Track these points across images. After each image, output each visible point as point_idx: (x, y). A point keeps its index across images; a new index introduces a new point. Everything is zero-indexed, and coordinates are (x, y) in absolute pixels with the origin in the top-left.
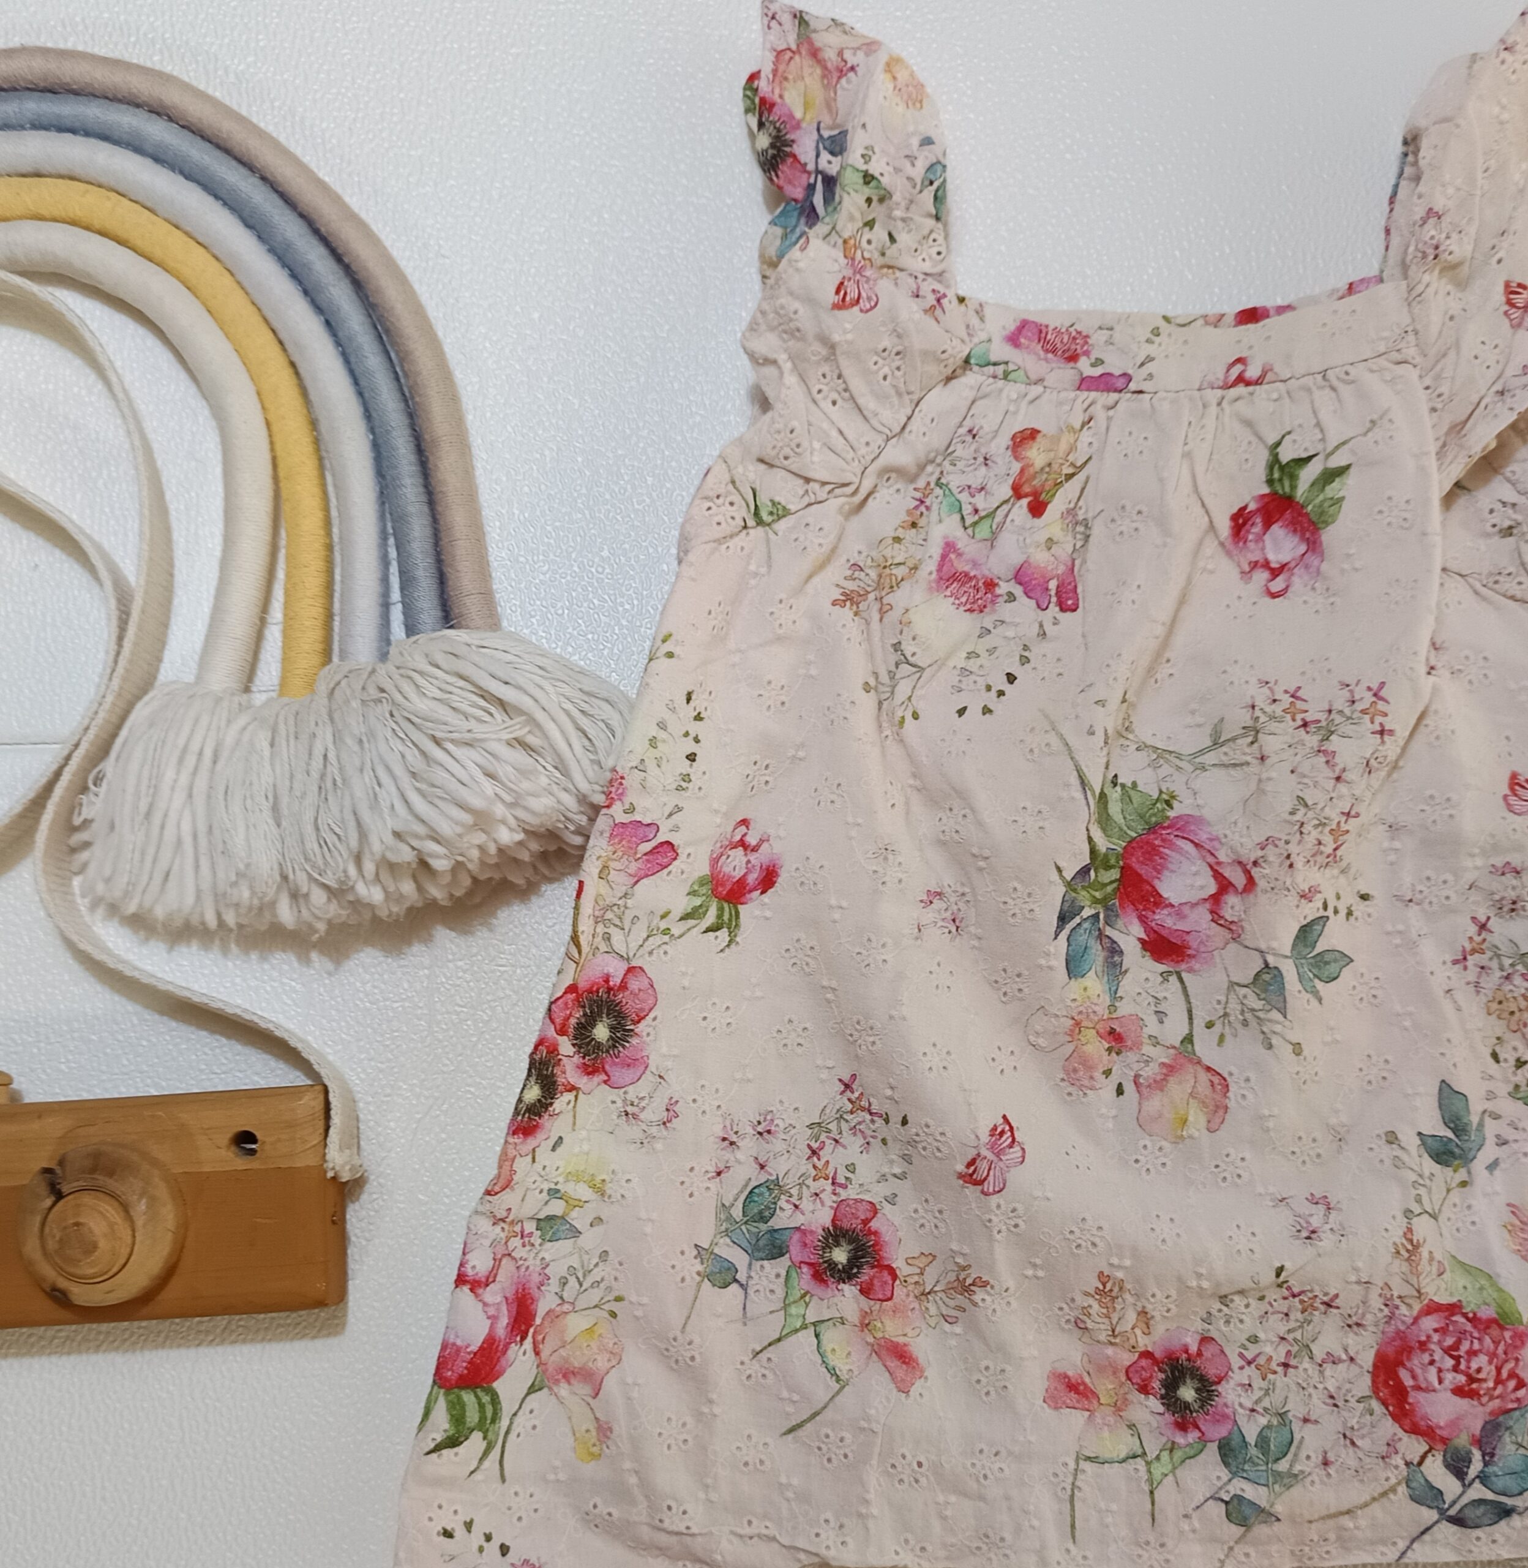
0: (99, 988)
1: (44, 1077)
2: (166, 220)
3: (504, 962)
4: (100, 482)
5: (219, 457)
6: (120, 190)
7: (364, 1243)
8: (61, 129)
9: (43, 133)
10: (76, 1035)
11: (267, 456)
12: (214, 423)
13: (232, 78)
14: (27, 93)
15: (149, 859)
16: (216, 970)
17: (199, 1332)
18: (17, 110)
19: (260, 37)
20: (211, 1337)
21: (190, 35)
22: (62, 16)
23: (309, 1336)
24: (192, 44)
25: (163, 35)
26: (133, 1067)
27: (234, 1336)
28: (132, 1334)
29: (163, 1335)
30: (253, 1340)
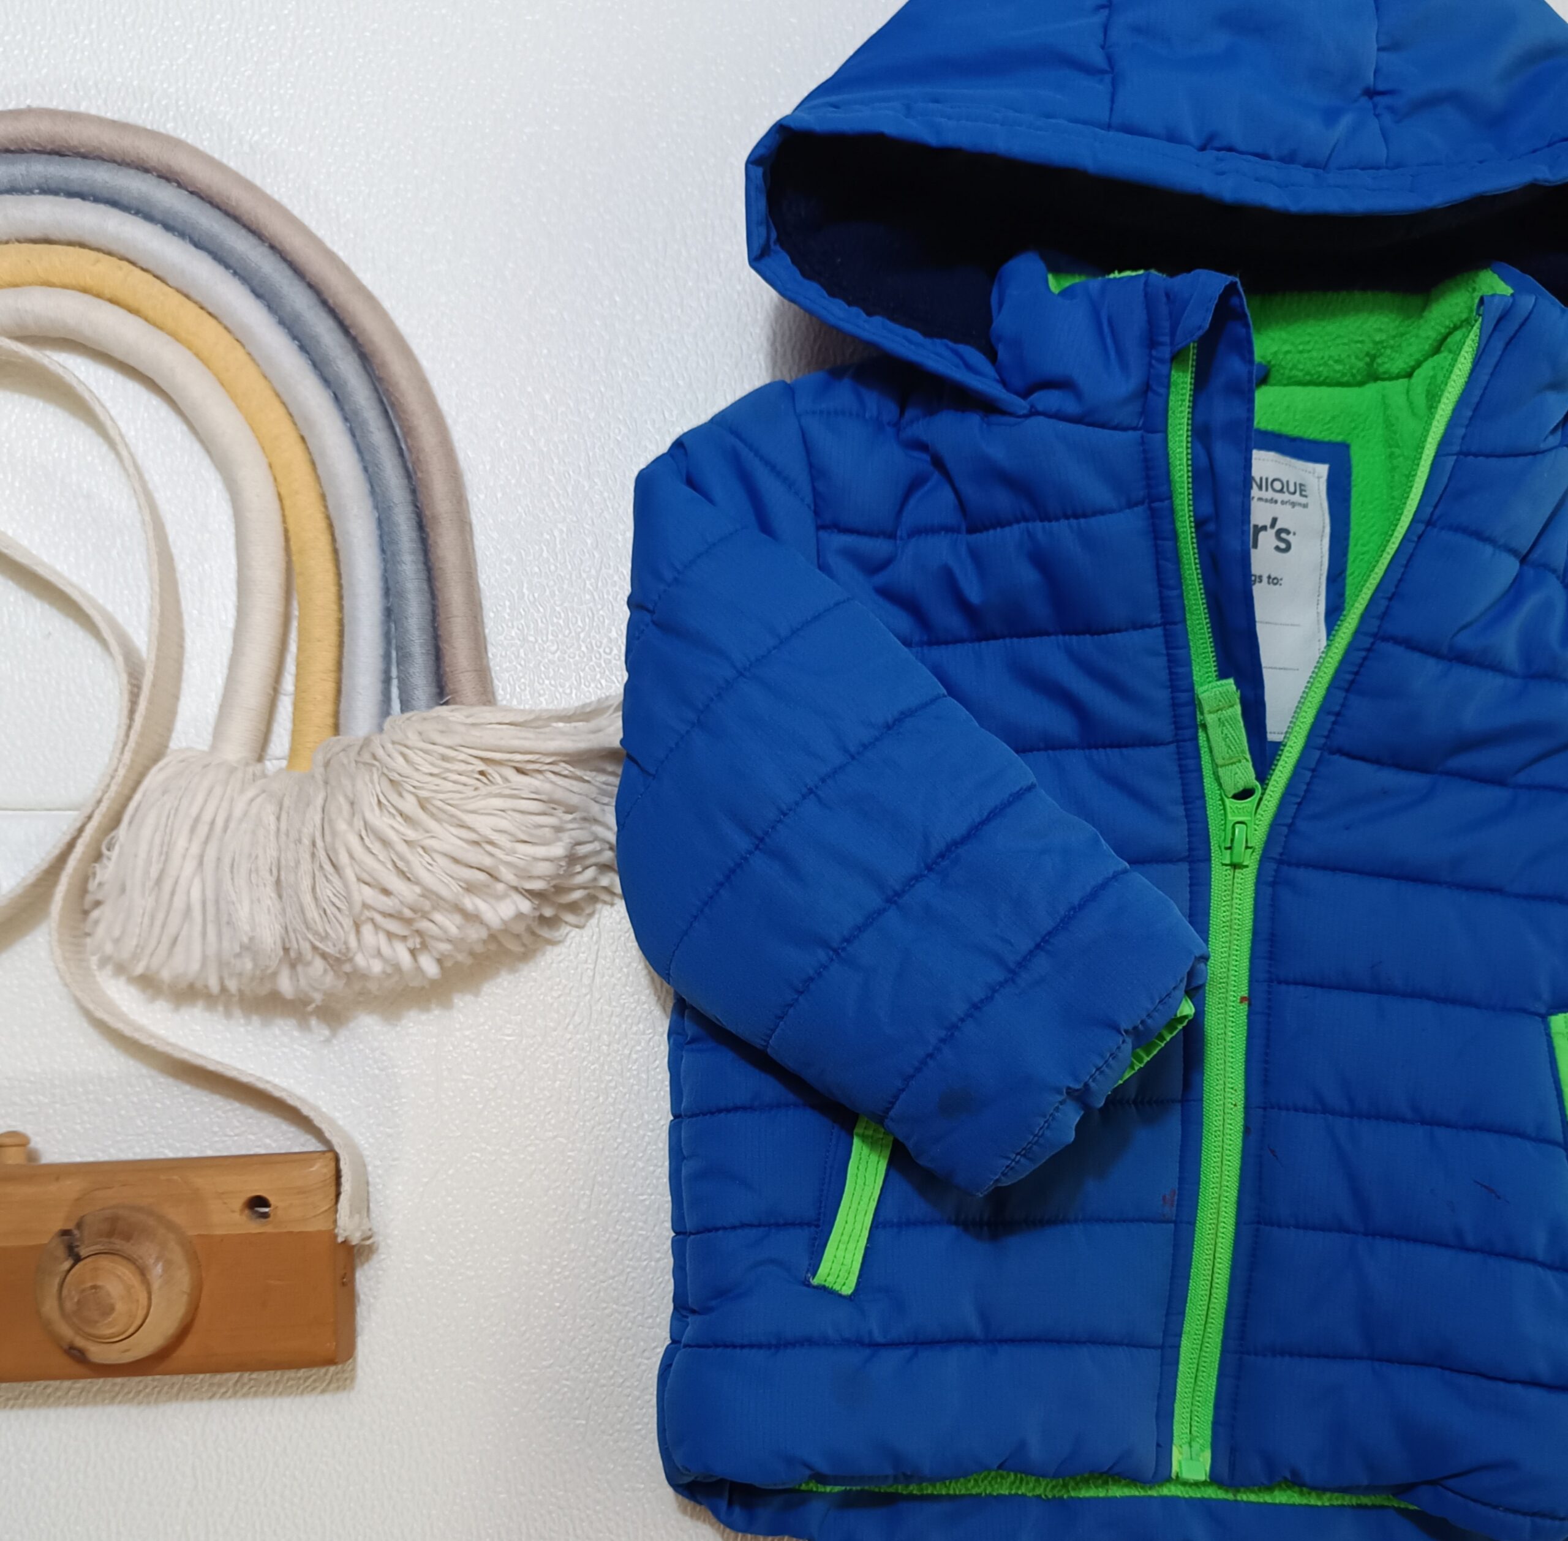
0: (113, 1051)
1: (60, 1137)
3: (509, 1032)
4: (114, 553)
5: (233, 530)
7: (372, 1300)
8: (71, 195)
9: (52, 198)
10: (91, 1097)
11: (279, 529)
12: (227, 496)
13: (246, 148)
15: (158, 925)
16: (228, 1035)
17: (211, 1385)
18: (24, 172)
19: (275, 108)
20: (223, 1390)
21: (204, 103)
22: (74, 79)
23: (319, 1390)
24: (207, 112)
25: (177, 102)
26: (147, 1129)
27: (245, 1389)
28: (146, 1387)
29: (176, 1388)
30: (264, 1393)
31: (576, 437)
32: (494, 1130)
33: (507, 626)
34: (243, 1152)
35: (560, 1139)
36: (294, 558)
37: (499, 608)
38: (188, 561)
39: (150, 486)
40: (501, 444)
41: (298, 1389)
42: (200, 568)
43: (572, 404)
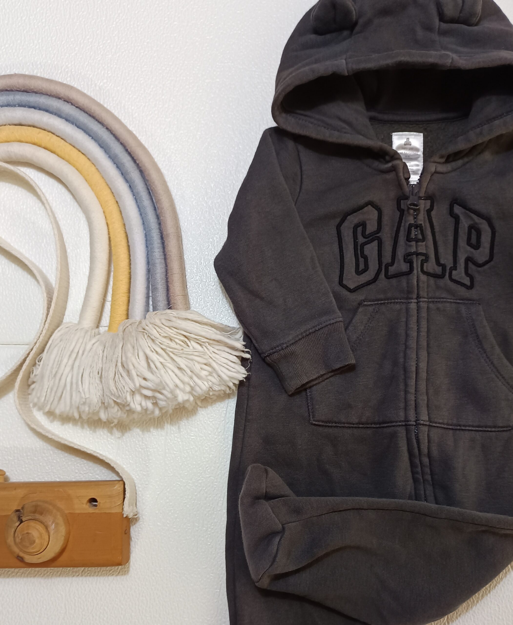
0: (38, 440)
1: (16, 473)
2: (70, 144)
3: (193, 435)
4: (43, 245)
5: (89, 236)
6: (53, 131)
7: (136, 540)
8: (30, 107)
9: (22, 108)
10: (29, 457)
11: (106, 237)
12: (87, 223)
13: (97, 88)
14: (17, 92)
15: (53, 392)
16: (83, 434)
17: (73, 572)
18: (13, 99)
19: (109, 72)
20: (77, 574)
21: (82, 71)
22: (32, 61)
23: (115, 575)
24: (83, 74)
25: (71, 70)
26: (50, 471)
27: (86, 574)
28: (47, 573)
29: (60, 572)
30: (93, 576)
31: (223, 201)
32: (186, 474)
33: (195, 275)
34: (87, 480)
35: (212, 478)
36: (112, 248)
37: (192, 268)
38: (71, 248)
39: (57, 219)
40: (194, 203)
41: (106, 575)
42: (76, 251)
43: (222, 188)
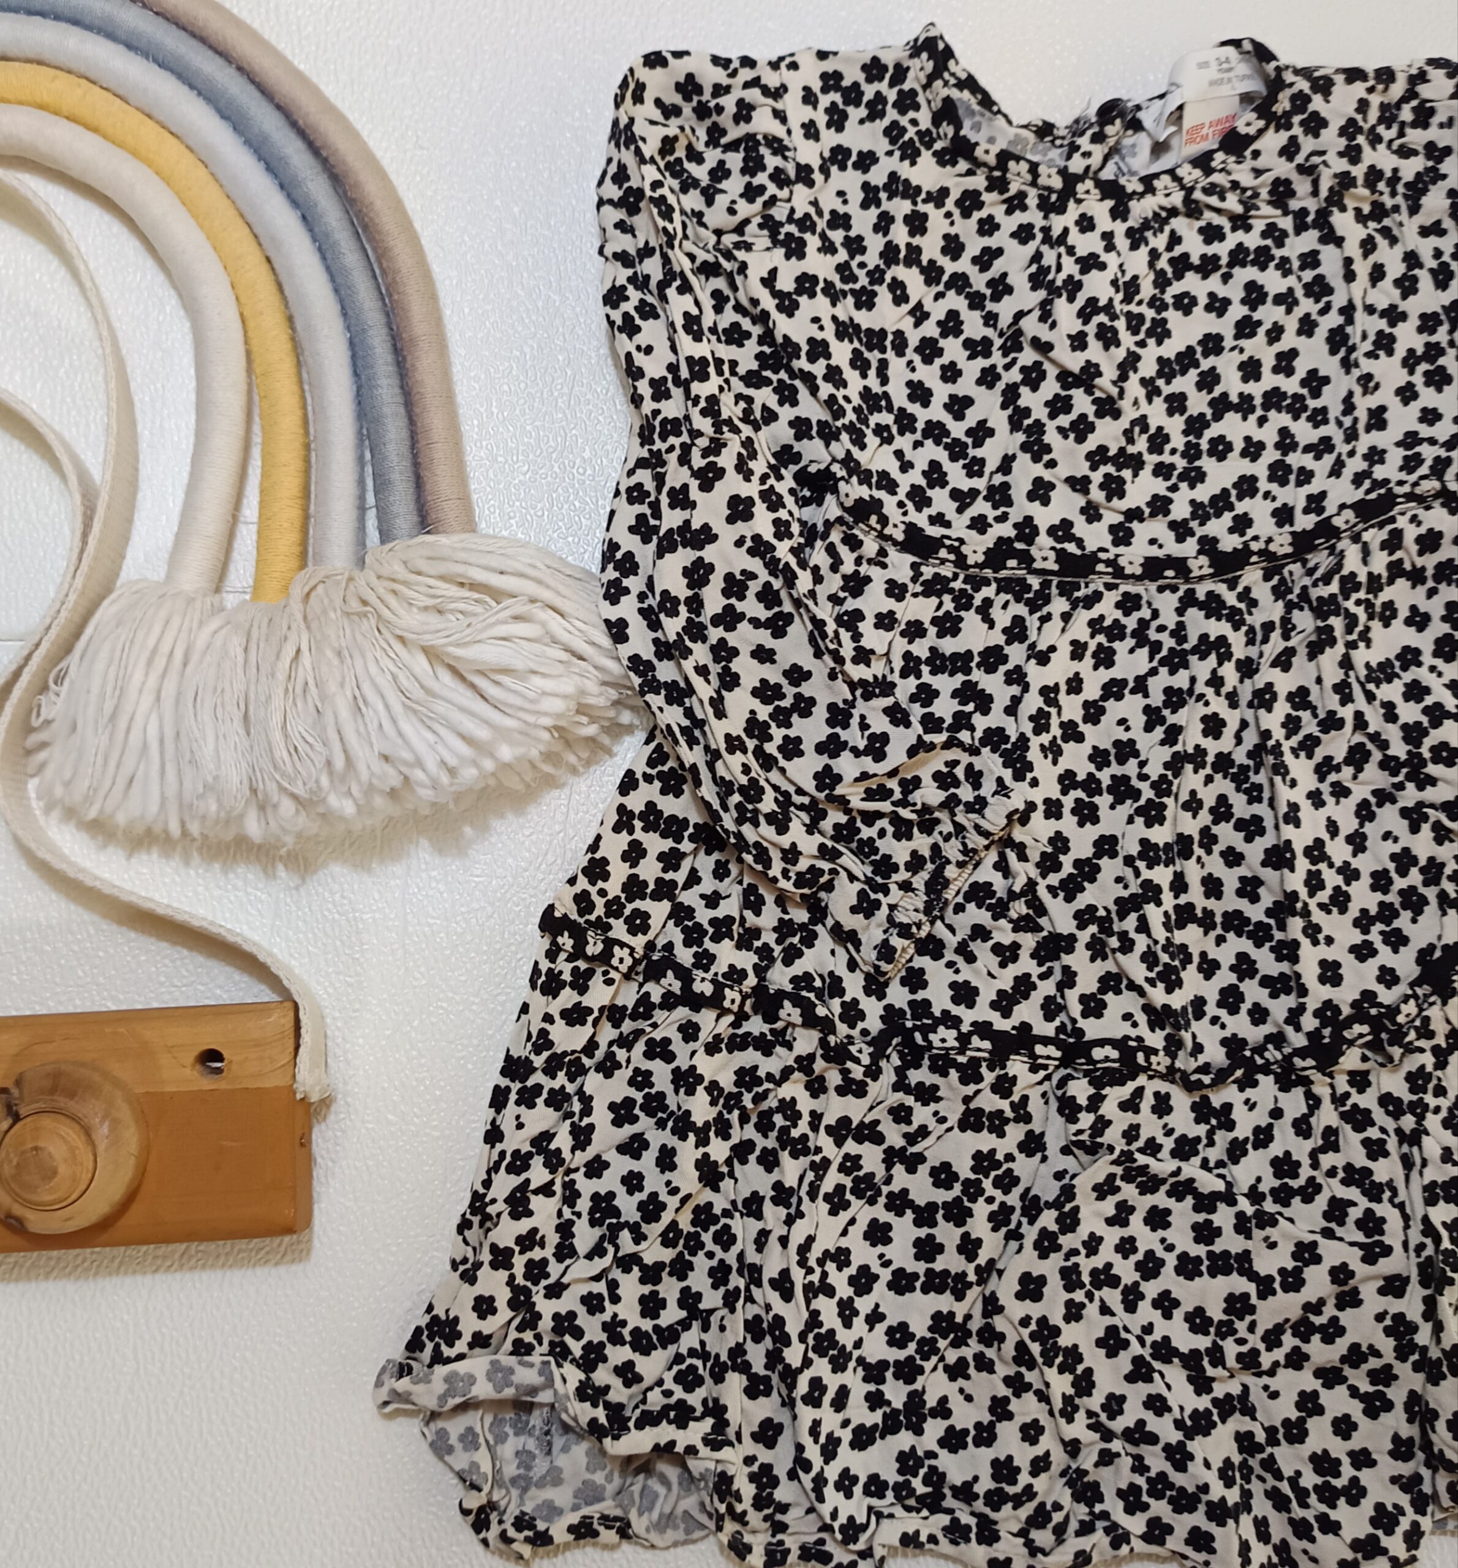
0: (54, 896)
2: (138, 108)
6: (90, 77)
7: (329, 1164)
9: (10, 15)
10: (28, 945)
15: (112, 763)
17: (157, 1256)
20: (169, 1261)
26: (89, 980)
30: (213, 1265)
31: (546, 251)
32: (462, 978)
41: (249, 1260)
